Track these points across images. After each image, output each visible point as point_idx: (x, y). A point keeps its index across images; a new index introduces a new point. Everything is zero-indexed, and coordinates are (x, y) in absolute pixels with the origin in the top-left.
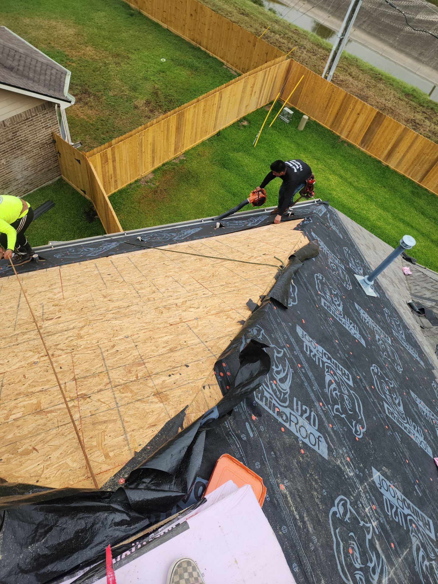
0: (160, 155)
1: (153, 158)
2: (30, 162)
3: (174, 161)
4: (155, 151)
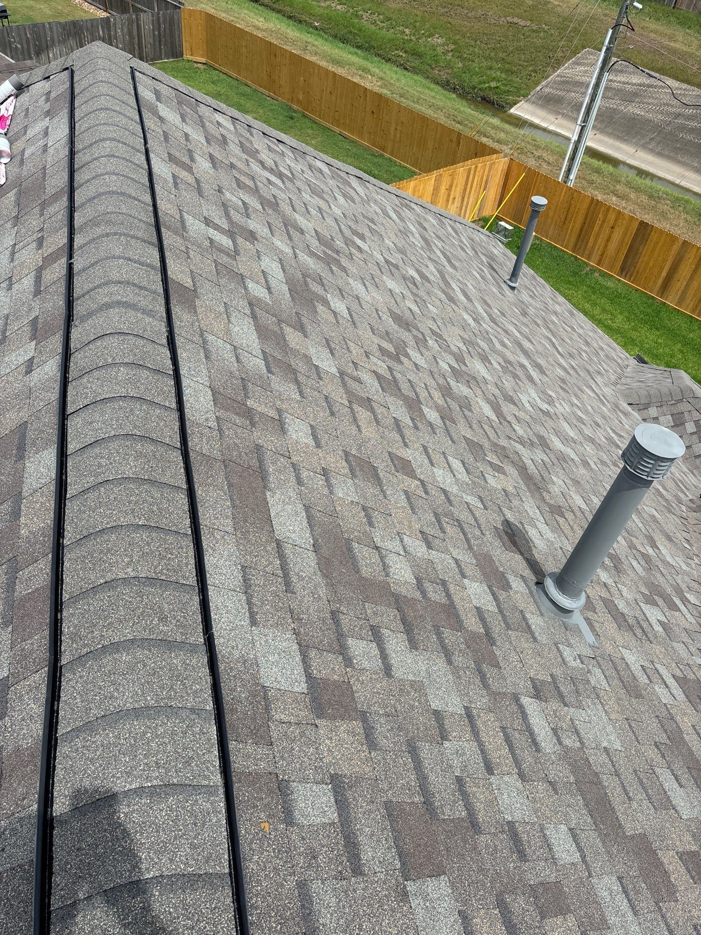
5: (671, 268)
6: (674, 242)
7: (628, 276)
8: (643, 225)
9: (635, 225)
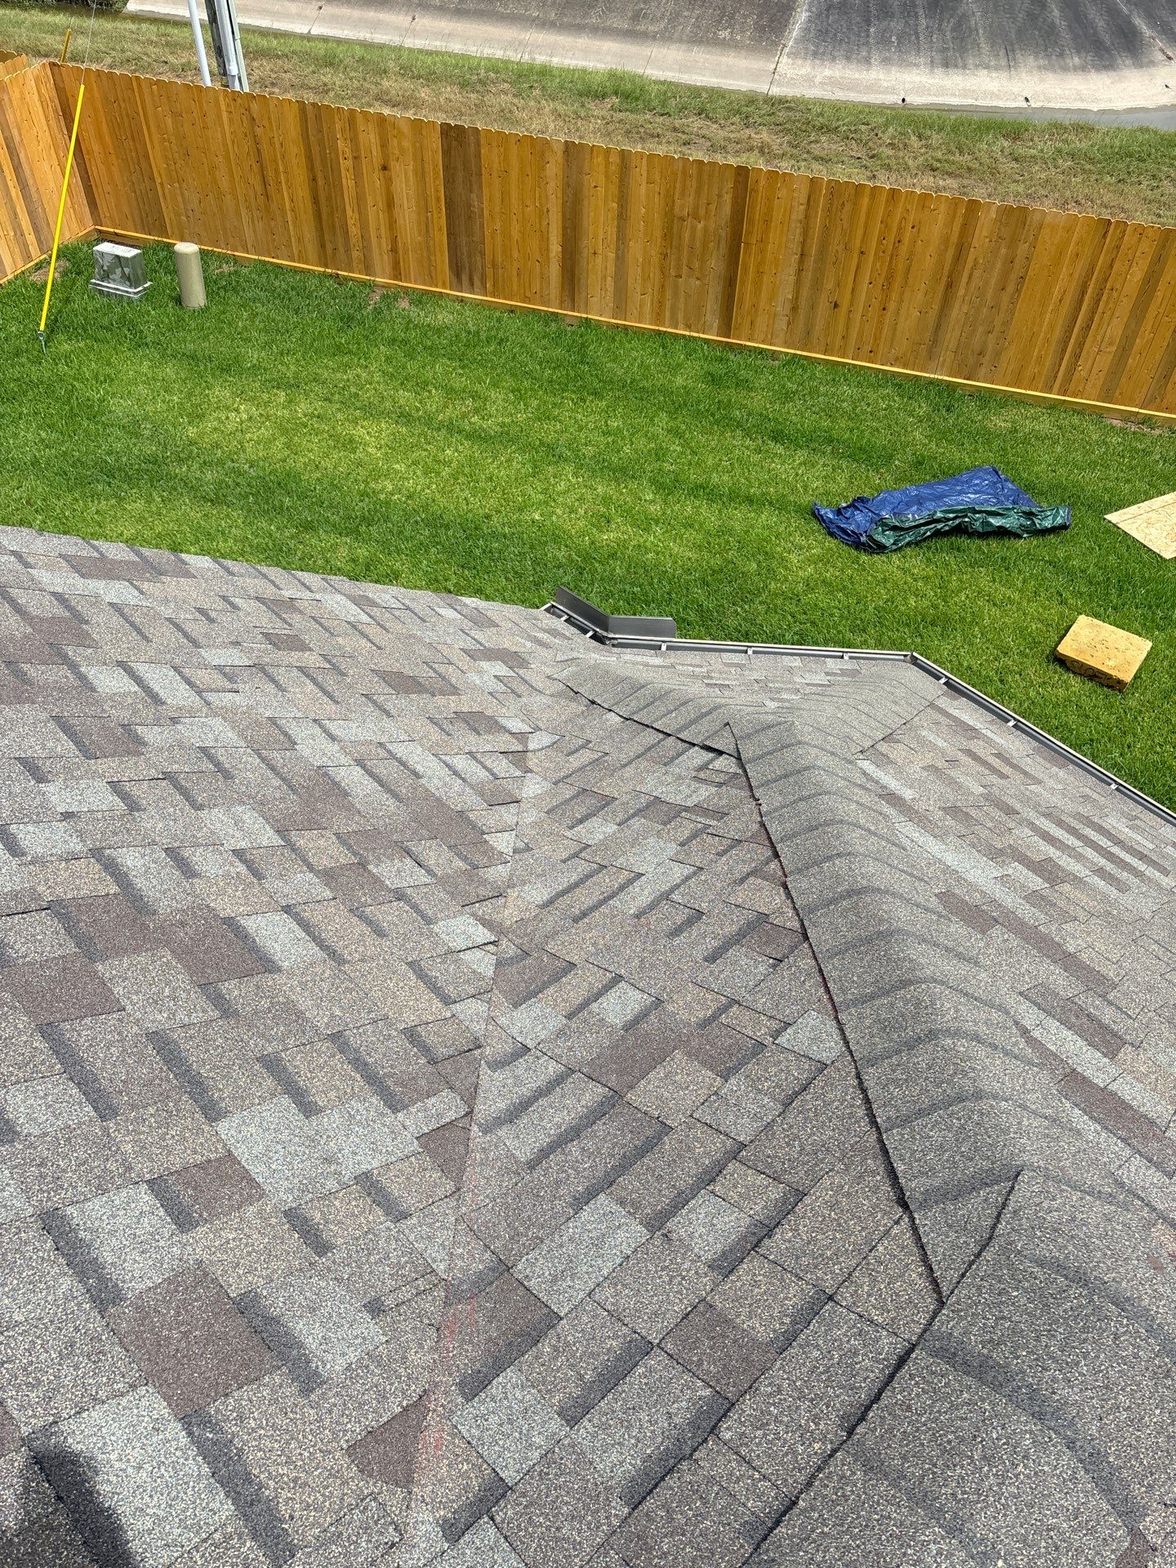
5: (564, 228)
6: (543, 153)
7: (477, 282)
8: (453, 136)
9: (435, 143)
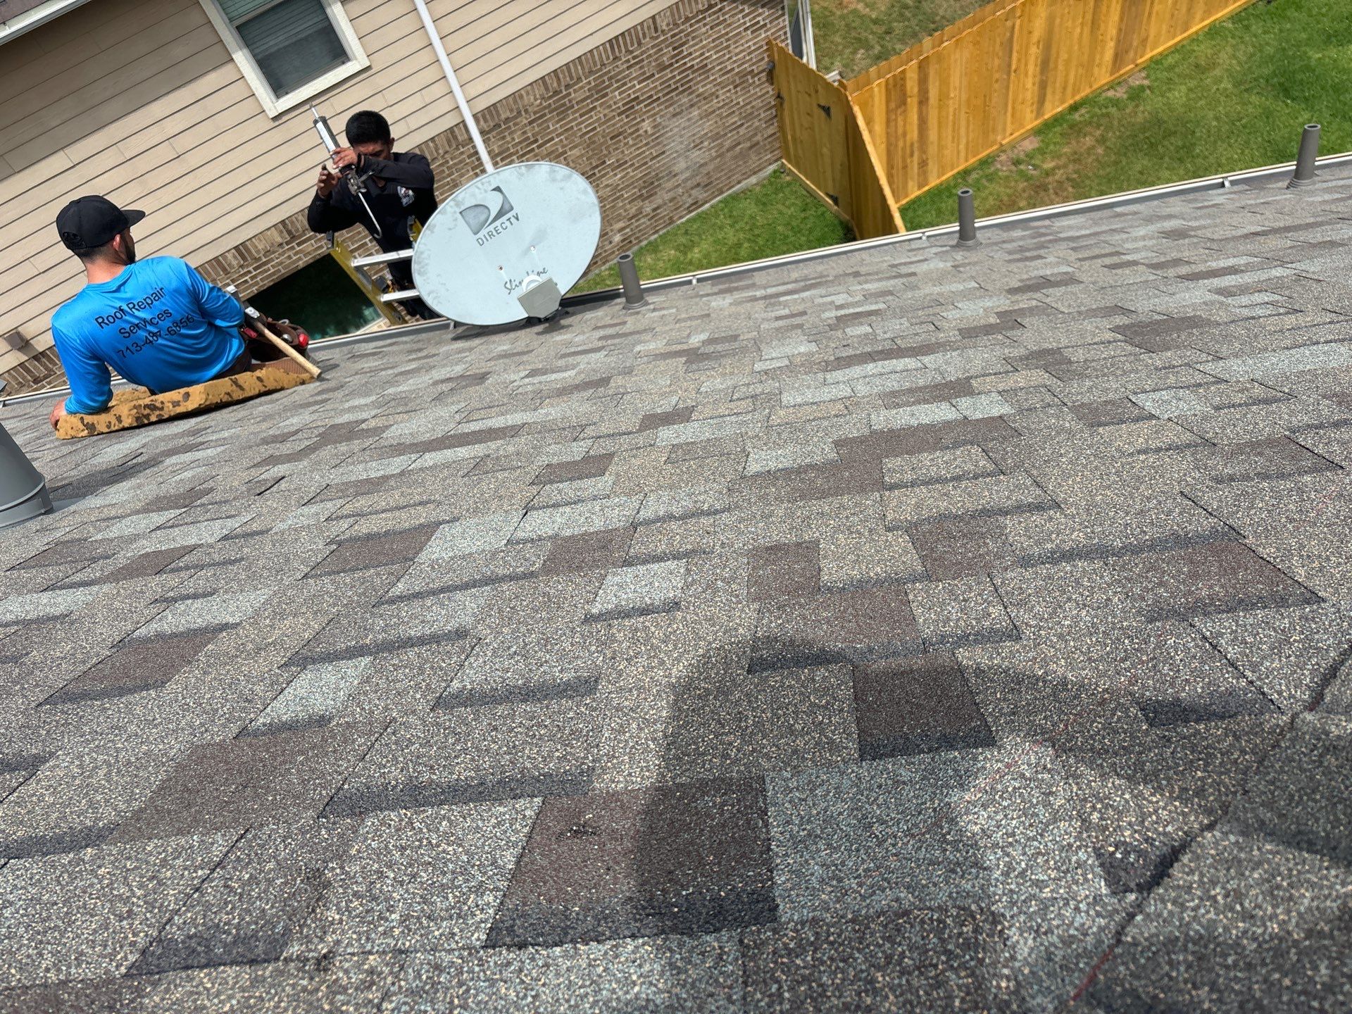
0: (1067, 75)
1: (1043, 86)
2: (708, 126)
3: (1111, 94)
4: (1052, 65)
